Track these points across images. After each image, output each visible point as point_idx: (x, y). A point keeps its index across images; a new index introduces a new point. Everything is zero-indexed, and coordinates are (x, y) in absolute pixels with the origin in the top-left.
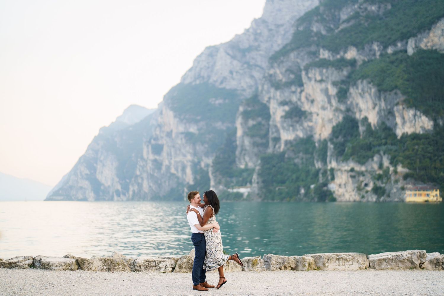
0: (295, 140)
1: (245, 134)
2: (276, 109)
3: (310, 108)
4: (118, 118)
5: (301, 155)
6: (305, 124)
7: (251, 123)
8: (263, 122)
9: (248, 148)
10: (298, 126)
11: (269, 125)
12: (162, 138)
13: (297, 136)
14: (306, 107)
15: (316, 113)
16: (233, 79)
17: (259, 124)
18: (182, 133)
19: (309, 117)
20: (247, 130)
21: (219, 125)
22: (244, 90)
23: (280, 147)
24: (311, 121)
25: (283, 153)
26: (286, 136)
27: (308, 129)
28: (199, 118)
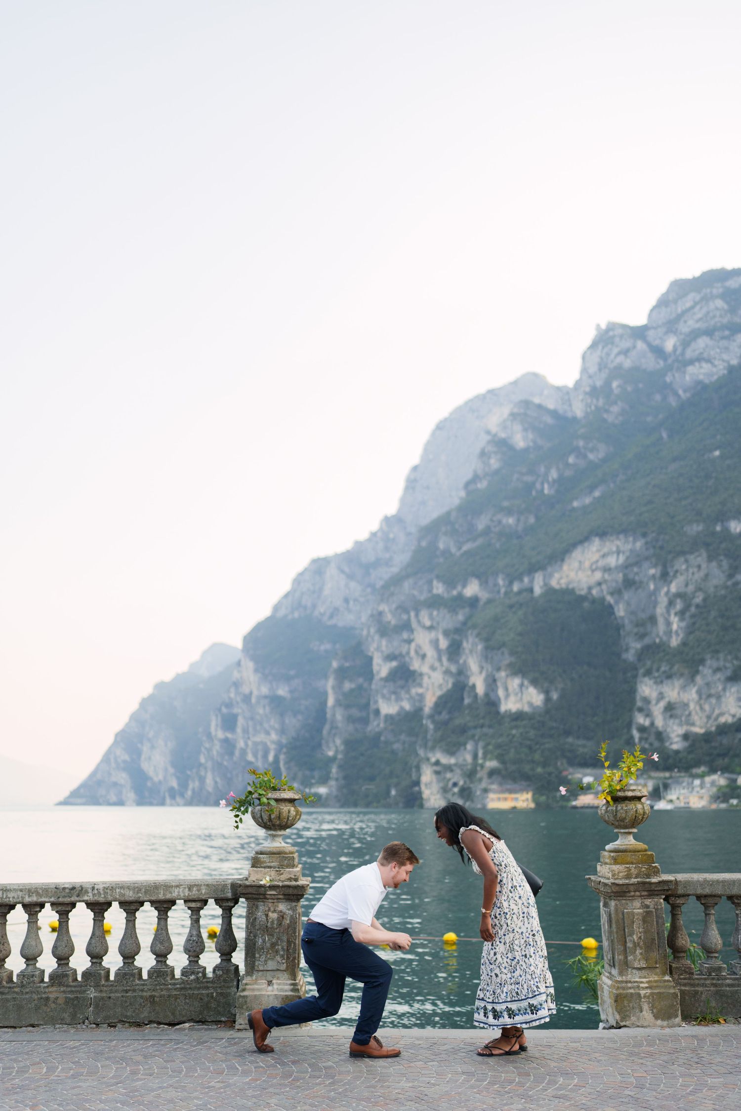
0: (398, 714)
1: (338, 703)
2: (380, 666)
3: (420, 667)
4: (193, 666)
6: (414, 691)
7: (347, 686)
8: (366, 685)
10: (403, 694)
11: (371, 689)
12: (238, 703)
13: (402, 708)
15: (427, 674)
16: (349, 611)
17: (360, 688)
19: (418, 681)
20: (341, 697)
23: (378, 725)
24: (420, 685)
25: (375, 740)
26: (388, 708)
27: (417, 698)
28: (292, 673)
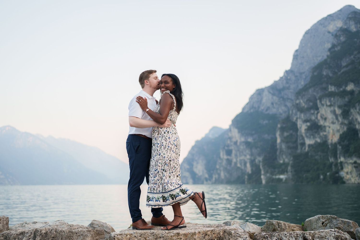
0: (315, 144)
1: (282, 141)
2: (301, 125)
3: (324, 124)
5: (319, 153)
6: (321, 134)
7: (286, 134)
8: (294, 133)
9: (284, 150)
10: (316, 135)
11: (297, 135)
12: (231, 145)
13: (316, 141)
14: (322, 123)
15: (328, 126)
16: (274, 108)
17: (291, 135)
18: (243, 142)
19: (323, 129)
20: (283, 139)
21: (266, 136)
22: (281, 114)
23: (305, 149)
24: (325, 131)
25: (307, 153)
26: (309, 142)
27: (323, 137)
28: (253, 132)
